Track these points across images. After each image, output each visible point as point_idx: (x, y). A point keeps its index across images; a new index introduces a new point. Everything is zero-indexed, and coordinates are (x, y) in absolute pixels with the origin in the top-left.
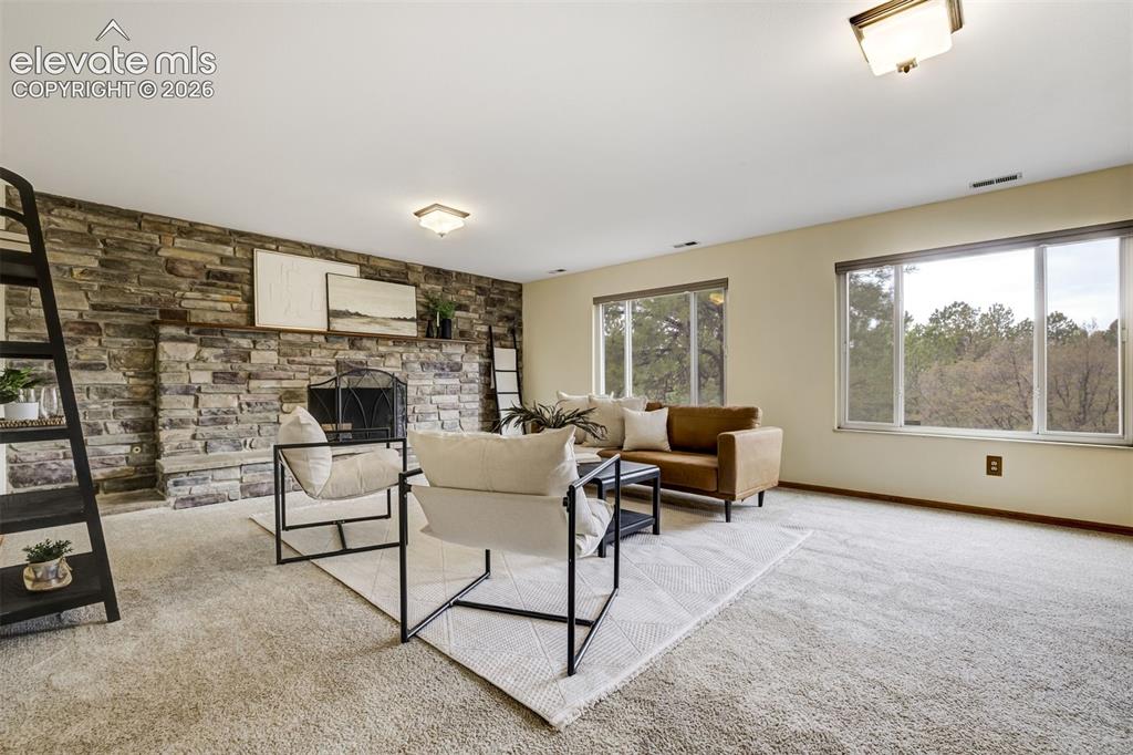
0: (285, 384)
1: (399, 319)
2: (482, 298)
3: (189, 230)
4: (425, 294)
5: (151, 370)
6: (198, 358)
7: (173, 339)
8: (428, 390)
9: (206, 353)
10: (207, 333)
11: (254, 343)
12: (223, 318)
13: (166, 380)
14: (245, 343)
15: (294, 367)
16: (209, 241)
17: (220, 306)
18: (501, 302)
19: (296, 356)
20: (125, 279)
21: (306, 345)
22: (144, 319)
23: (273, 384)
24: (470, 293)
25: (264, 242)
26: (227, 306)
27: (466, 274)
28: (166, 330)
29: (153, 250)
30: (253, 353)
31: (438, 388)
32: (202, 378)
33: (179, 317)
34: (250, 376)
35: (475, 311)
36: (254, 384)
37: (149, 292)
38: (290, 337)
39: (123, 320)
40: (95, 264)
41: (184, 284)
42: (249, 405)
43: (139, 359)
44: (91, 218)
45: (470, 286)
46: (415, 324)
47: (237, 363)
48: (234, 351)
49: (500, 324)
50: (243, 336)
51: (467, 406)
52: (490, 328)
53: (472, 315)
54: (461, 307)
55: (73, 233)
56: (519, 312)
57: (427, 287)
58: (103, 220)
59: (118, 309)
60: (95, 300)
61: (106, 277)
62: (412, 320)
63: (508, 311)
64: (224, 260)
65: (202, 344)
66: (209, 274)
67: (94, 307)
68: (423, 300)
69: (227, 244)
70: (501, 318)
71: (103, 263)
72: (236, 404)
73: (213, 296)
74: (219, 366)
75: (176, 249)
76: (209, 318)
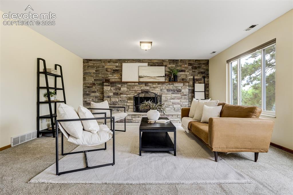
0: (128, 96)
1: (159, 77)
2: (191, 67)
3: (110, 61)
4: (169, 68)
5: (102, 93)
6: (111, 90)
7: (106, 86)
8: (169, 98)
9: (112, 88)
10: (112, 84)
11: (122, 85)
12: (116, 80)
13: (105, 95)
14: (120, 86)
15: (131, 91)
16: (113, 63)
17: (115, 77)
18: (199, 67)
19: (131, 88)
20: (99, 74)
21: (133, 85)
22: (101, 82)
23: (125, 96)
24: (186, 66)
25: (125, 61)
26: (117, 77)
27: (184, 60)
28: (105, 84)
29: (103, 67)
30: (121, 88)
31: (173, 97)
32: (111, 94)
33: (107, 81)
34: (121, 94)
35: (188, 72)
36: (122, 95)
37: (103, 76)
38: (129, 84)
39: (99, 82)
40: (94, 71)
41: (109, 73)
42: (120, 100)
43: (101, 90)
44: (94, 62)
45: (186, 64)
46: (164, 78)
47: (118, 91)
48: (117, 88)
49: (199, 75)
50: (119, 84)
51: (184, 103)
52: (194, 77)
53: (186, 73)
54: (182, 71)
55: (91, 66)
56: (208, 70)
57: (170, 66)
58: (96, 62)
59: (98, 80)
60: (95, 79)
61: (96, 74)
62: (163, 77)
63: (202, 70)
64: (117, 67)
65: (111, 87)
66: (114, 70)
67: (94, 80)
68: (169, 70)
69: (117, 63)
70: (199, 73)
71: (96, 71)
72: (118, 100)
73: (114, 75)
74: (114, 91)
75: (108, 66)
76: (113, 80)
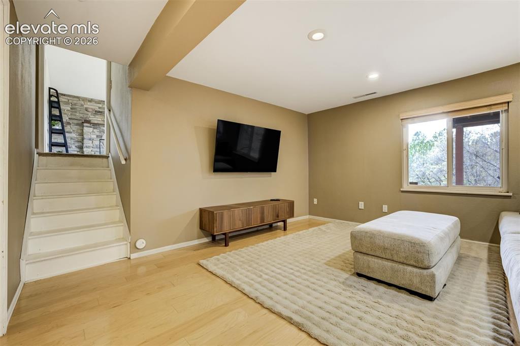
3: (91, 101)
5: (82, 134)
6: (93, 132)
7: (87, 126)
9: (95, 130)
10: (95, 125)
12: (99, 122)
13: (85, 136)
16: (95, 103)
17: (98, 119)
20: (76, 112)
22: (80, 122)
26: (100, 119)
28: (85, 124)
29: (82, 105)
32: (94, 137)
33: (88, 122)
37: (82, 115)
39: (76, 122)
40: (69, 109)
41: (90, 114)
43: (80, 131)
44: (69, 98)
48: (101, 130)
55: (65, 102)
58: (71, 98)
59: (74, 119)
60: (70, 117)
61: (72, 112)
64: (99, 108)
65: (94, 128)
66: (96, 111)
67: (69, 119)
69: (100, 104)
71: (71, 109)
73: (97, 117)
74: (98, 134)
75: (88, 105)
76: (96, 122)
